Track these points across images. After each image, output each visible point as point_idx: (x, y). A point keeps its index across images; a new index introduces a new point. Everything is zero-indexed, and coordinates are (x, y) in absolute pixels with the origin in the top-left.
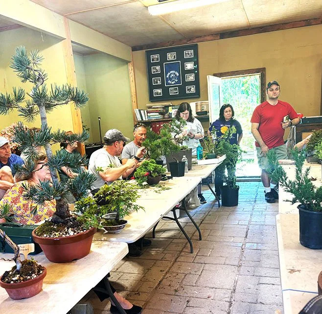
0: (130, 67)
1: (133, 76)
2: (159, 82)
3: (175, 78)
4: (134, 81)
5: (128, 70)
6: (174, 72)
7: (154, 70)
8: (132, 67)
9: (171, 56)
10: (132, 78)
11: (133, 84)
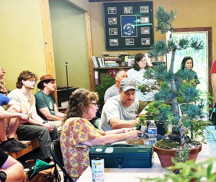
0: (87, 16)
1: (90, 25)
2: (115, 32)
3: (131, 31)
4: (90, 30)
5: (84, 19)
6: (130, 24)
7: (111, 22)
8: (89, 17)
9: (127, 10)
10: (88, 27)
11: (89, 33)
